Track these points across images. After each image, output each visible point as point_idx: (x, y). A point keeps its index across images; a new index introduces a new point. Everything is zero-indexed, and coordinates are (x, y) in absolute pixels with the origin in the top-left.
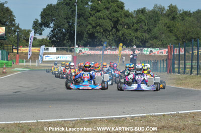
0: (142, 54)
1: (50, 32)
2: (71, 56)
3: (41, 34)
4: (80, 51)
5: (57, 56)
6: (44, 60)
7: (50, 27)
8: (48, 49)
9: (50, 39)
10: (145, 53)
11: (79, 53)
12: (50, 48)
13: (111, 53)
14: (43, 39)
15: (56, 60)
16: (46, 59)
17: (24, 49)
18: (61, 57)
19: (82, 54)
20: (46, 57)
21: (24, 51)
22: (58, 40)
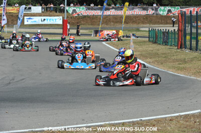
0: (157, 14)
2: (61, 17)
4: (74, 11)
5: (43, 18)
6: (26, 23)
10: (161, 13)
11: (73, 13)
12: (33, 7)
13: (116, 14)
15: (41, 23)
18: (47, 19)
19: (76, 15)
20: (28, 20)
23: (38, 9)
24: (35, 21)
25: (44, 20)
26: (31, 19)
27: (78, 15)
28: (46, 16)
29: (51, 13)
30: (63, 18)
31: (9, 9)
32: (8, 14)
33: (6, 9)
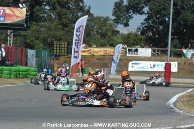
1: (143, 22)
2: (176, 63)
3: (126, 25)
5: (152, 63)
6: (130, 69)
7: (143, 13)
8: (136, 50)
9: (142, 34)
11: (191, 58)
12: (140, 49)
14: (129, 36)
15: (149, 69)
16: (132, 67)
17: (96, 50)
18: (158, 65)
20: (134, 65)
21: (95, 54)
22: (157, 36)
23: (146, 52)
24: (143, 67)
25: (154, 66)
26: (138, 64)
28: (157, 61)
29: (163, 58)
30: (179, 64)
31: (109, 50)
32: (109, 57)
33: (106, 51)
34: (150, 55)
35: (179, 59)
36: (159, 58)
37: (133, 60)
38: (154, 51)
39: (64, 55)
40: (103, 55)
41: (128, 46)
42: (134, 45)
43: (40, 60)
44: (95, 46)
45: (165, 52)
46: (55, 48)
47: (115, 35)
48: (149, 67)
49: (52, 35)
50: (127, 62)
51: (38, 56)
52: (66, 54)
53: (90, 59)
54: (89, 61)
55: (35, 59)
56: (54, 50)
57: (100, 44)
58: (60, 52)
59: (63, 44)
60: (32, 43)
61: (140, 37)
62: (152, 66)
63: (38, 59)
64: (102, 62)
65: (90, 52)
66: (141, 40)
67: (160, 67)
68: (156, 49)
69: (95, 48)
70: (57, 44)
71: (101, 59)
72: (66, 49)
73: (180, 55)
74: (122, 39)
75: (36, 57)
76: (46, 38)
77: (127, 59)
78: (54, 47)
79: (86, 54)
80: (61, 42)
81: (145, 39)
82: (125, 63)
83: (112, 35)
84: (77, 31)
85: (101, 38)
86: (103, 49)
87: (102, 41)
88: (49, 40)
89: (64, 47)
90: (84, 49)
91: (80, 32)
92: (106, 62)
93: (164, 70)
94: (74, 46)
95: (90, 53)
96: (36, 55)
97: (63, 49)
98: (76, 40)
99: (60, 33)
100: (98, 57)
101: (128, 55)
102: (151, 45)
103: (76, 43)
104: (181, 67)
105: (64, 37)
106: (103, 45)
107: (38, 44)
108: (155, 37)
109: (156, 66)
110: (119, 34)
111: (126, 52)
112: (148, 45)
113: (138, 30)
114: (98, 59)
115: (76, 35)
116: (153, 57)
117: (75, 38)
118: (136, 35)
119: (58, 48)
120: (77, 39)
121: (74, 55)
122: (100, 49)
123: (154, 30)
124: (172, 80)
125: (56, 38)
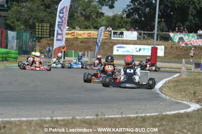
2: (163, 47)
3: (112, 7)
4: (181, 39)
5: (138, 47)
6: (115, 53)
8: (122, 33)
9: (128, 16)
11: (179, 42)
12: (126, 33)
14: (114, 18)
15: (135, 53)
16: (117, 51)
18: (144, 49)
19: (184, 45)
20: (119, 49)
21: (79, 37)
22: (143, 19)
23: (132, 35)
24: (128, 51)
25: (140, 50)
26: (123, 47)
27: (186, 44)
28: (143, 45)
29: (149, 41)
30: (165, 48)
31: (93, 33)
32: (93, 40)
33: (90, 33)
34: (136, 39)
35: (166, 43)
36: (145, 41)
37: (118, 44)
38: (140, 34)
39: (46, 37)
40: (87, 38)
41: (113, 29)
42: (119, 27)
43: (21, 42)
44: (79, 29)
45: (151, 36)
46: (37, 30)
47: (100, 17)
48: (135, 51)
49: (34, 16)
50: (111, 45)
51: (19, 38)
52: (48, 36)
53: (73, 42)
54: (72, 44)
55: (15, 41)
56: (35, 32)
57: (84, 26)
58: (42, 34)
59: (45, 25)
60: (12, 25)
61: (126, 19)
62: (138, 50)
63: (18, 41)
64: (86, 45)
65: (73, 34)
66: (127, 22)
67: (146, 51)
68: (143, 32)
69: (78, 30)
70: (39, 26)
71: (85, 42)
72: (48, 31)
73: (167, 39)
74: (107, 21)
75: (17, 39)
76: (27, 19)
77: (111, 42)
78: (35, 29)
79: (69, 36)
80: (43, 24)
81: (131, 22)
82: (110, 47)
83: (97, 17)
84: (60, 13)
85: (85, 20)
86: (87, 32)
87: (86, 23)
88: (31, 21)
89: (46, 29)
90: (68, 32)
91: (63, 13)
92: (90, 45)
93: (150, 54)
94: (56, 28)
95: (74, 36)
96: (17, 36)
97: (45, 31)
98: (59, 22)
99: (42, 14)
100: (82, 40)
101: (112, 38)
102: (137, 28)
103: (59, 25)
104: (167, 51)
105: (46, 19)
106: (86, 28)
107: (19, 26)
108: (141, 20)
109: (142, 50)
110: (103, 16)
111: (111, 35)
112: (134, 28)
113: (123, 12)
114: (82, 42)
115: (59, 16)
116: (139, 41)
117: (58, 19)
118: (122, 18)
119: (40, 30)
120: (61, 21)
121: (57, 37)
122: (84, 32)
123: (140, 12)
124: (159, 64)
125: (38, 19)
